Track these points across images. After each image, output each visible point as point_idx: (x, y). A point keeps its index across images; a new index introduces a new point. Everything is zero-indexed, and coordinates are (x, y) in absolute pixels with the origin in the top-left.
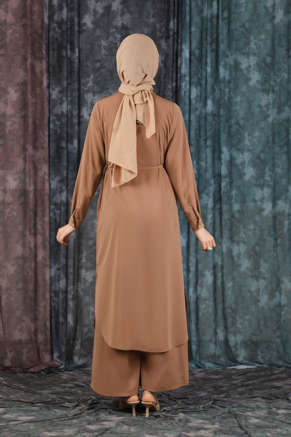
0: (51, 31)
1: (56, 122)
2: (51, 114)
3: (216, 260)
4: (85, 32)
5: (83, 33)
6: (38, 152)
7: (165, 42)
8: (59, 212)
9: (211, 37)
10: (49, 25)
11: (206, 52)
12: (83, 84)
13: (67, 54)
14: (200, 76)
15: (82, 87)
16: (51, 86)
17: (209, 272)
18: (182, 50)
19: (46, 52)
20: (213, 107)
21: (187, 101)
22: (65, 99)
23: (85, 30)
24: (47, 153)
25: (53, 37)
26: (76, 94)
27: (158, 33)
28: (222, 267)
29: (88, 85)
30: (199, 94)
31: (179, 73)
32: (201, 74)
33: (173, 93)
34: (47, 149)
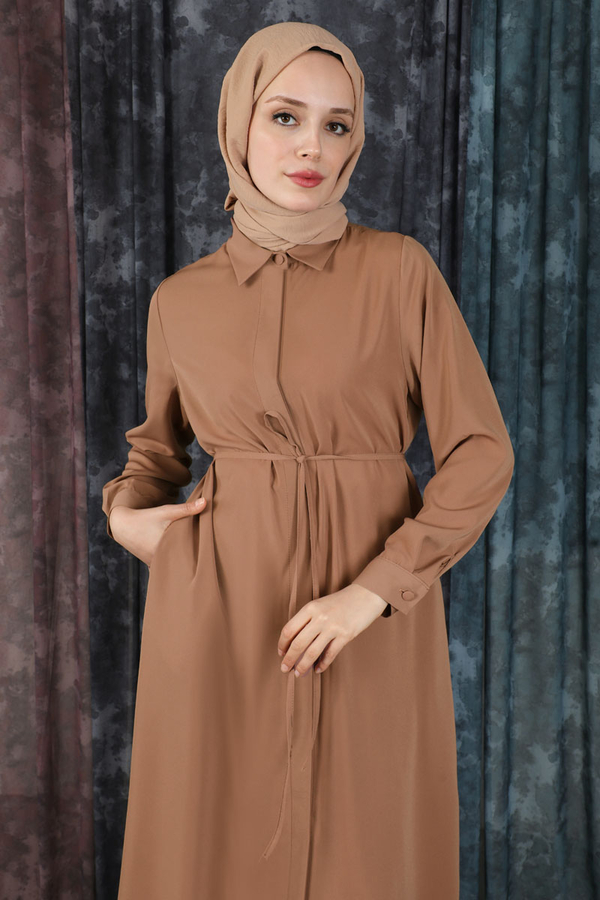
0: (84, 42)
1: (102, 307)
2: (87, 285)
3: (567, 713)
4: (183, 46)
5: (177, 47)
6: (60, 392)
7: (418, 65)
8: (113, 561)
9: (564, 47)
10: (78, 26)
11: (548, 93)
12: (180, 197)
13: (131, 110)
14: (525, 169)
15: (178, 209)
16: (87, 206)
17: (546, 750)
18: (471, 89)
19: (72, 106)
20: (565, 263)
21: (486, 247)
22: (125, 242)
23: (184, 40)
24: (79, 396)
25: (90, 61)
26: (157, 227)
27: (399, 40)
28: (586, 736)
29: (194, 202)
30: (522, 223)
31: (461, 160)
32: (531, 164)
33: (441, 223)
34: (78, 385)
